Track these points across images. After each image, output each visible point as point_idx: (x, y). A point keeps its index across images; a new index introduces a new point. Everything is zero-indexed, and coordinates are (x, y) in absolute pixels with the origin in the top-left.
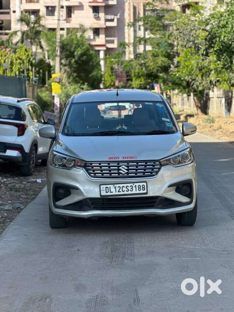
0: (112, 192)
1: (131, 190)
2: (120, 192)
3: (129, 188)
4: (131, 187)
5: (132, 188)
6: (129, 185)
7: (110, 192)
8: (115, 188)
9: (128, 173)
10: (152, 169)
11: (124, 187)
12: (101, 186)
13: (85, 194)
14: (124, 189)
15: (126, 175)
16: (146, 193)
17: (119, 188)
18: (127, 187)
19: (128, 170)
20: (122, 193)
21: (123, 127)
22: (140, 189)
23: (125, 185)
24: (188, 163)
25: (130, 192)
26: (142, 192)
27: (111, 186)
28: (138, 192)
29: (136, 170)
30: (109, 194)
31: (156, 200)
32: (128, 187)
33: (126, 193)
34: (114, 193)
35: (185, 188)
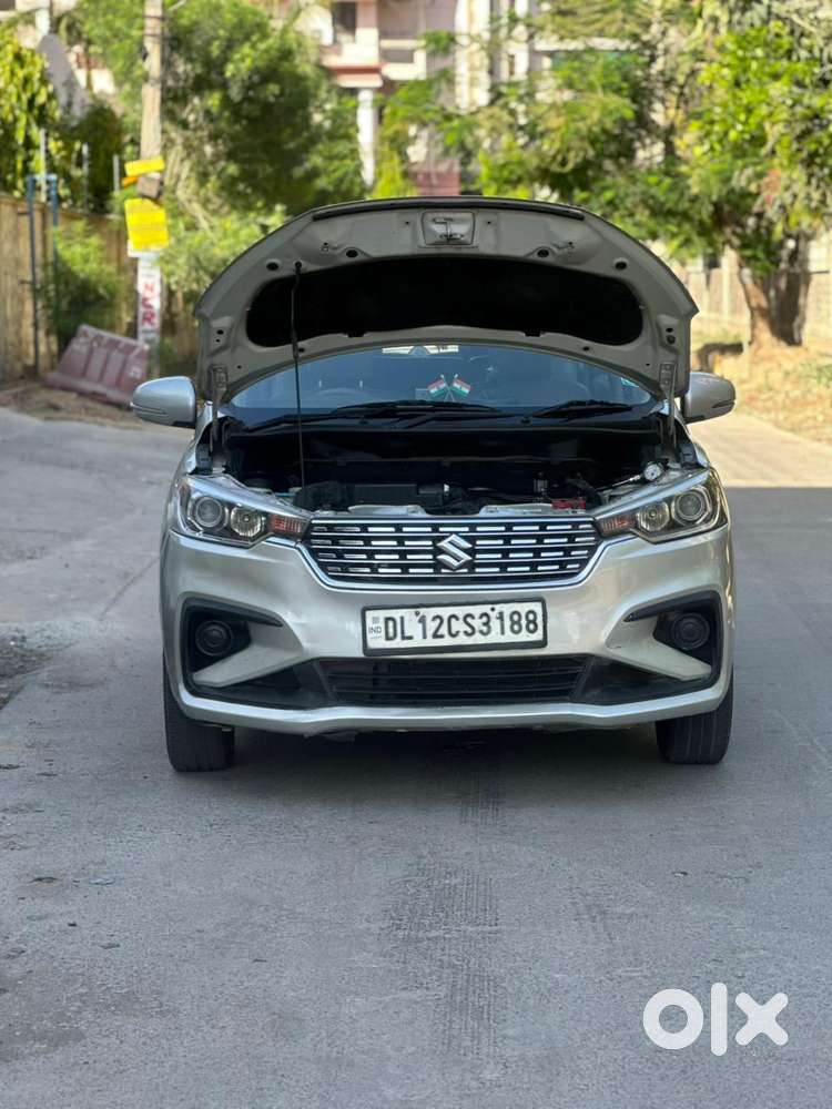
0: (410, 638)
1: (485, 629)
2: (442, 636)
3: (477, 623)
4: (485, 619)
5: (486, 624)
6: (476, 610)
7: (404, 638)
8: (422, 620)
9: (471, 566)
10: (567, 551)
11: (457, 619)
12: (368, 613)
13: (305, 644)
14: (457, 626)
15: (466, 570)
16: (543, 643)
17: (438, 621)
18: (469, 620)
19: (472, 552)
20: (447, 641)
21: (455, 385)
22: (516, 627)
23: (461, 611)
24: (704, 528)
25: (478, 639)
26: (524, 637)
27: (408, 614)
28: (509, 637)
29: (505, 553)
30: (398, 643)
31: (579, 669)
32: (473, 617)
33: (462, 640)
34: (418, 642)
35: (690, 623)
